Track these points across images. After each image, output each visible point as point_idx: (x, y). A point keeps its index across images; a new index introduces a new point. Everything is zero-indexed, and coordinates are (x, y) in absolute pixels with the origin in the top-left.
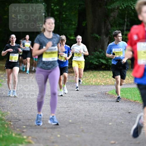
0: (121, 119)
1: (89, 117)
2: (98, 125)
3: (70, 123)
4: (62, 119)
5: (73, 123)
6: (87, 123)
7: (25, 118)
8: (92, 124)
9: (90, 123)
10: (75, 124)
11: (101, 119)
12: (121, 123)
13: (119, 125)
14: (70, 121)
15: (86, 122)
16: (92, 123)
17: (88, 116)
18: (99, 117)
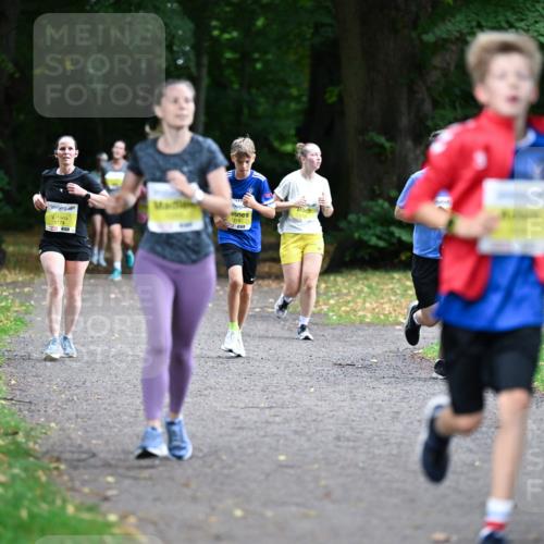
0: (470, 451)
1: (351, 444)
2: (384, 474)
3: (282, 466)
4: (250, 451)
5: (292, 467)
6: (343, 467)
7: (112, 448)
8: (363, 469)
9: (356, 466)
10: (300, 467)
11: (395, 452)
12: (473, 465)
13: (462, 473)
14: (282, 458)
15: (340, 464)
16: (361, 465)
17: (348, 440)
18: (387, 443)
